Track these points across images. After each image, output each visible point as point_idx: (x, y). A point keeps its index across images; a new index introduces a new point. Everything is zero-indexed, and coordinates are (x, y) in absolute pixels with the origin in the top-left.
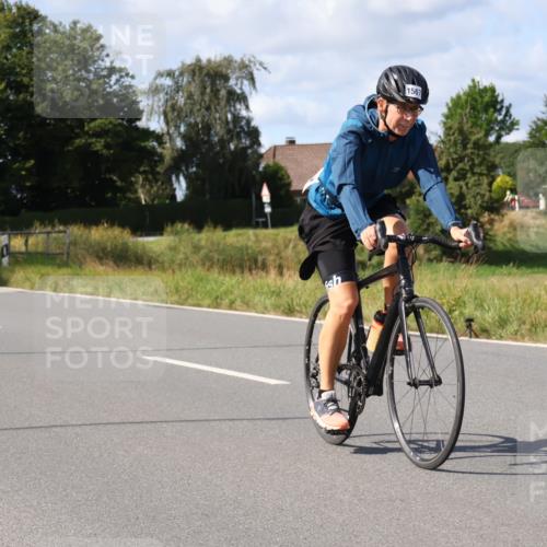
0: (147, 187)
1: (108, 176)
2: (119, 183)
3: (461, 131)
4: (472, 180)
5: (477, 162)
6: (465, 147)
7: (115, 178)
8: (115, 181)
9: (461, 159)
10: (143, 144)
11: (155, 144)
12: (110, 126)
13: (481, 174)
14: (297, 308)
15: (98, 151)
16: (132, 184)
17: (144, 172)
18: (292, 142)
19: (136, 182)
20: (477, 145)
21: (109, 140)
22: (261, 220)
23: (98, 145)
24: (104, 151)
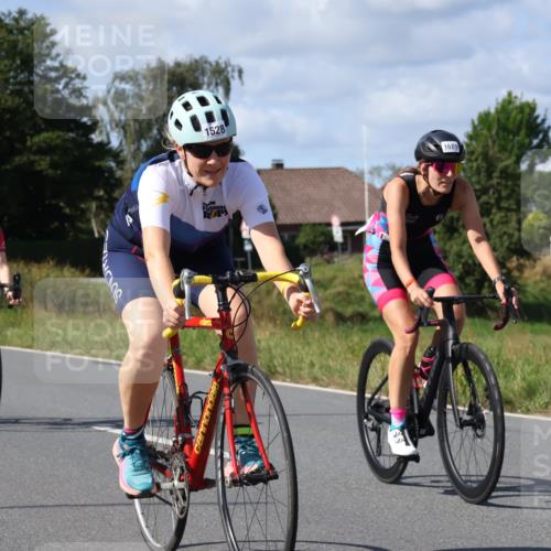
0: (102, 216)
1: (54, 202)
2: (67, 211)
3: (485, 156)
4: (497, 216)
5: (504, 194)
6: (490, 177)
7: (62, 204)
8: (62, 208)
9: (485, 191)
10: (97, 164)
11: (113, 164)
12: (58, 141)
13: (509, 210)
14: (279, 369)
15: (41, 171)
16: (83, 212)
17: (99, 199)
18: (279, 166)
19: (89, 209)
20: (505, 174)
21: (56, 158)
22: (239, 260)
23: (43, 164)
24: (50, 171)
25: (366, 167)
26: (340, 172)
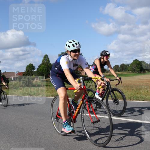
3: (28, 70)
9: (28, 73)
25: (15, 72)
26: (12, 72)
